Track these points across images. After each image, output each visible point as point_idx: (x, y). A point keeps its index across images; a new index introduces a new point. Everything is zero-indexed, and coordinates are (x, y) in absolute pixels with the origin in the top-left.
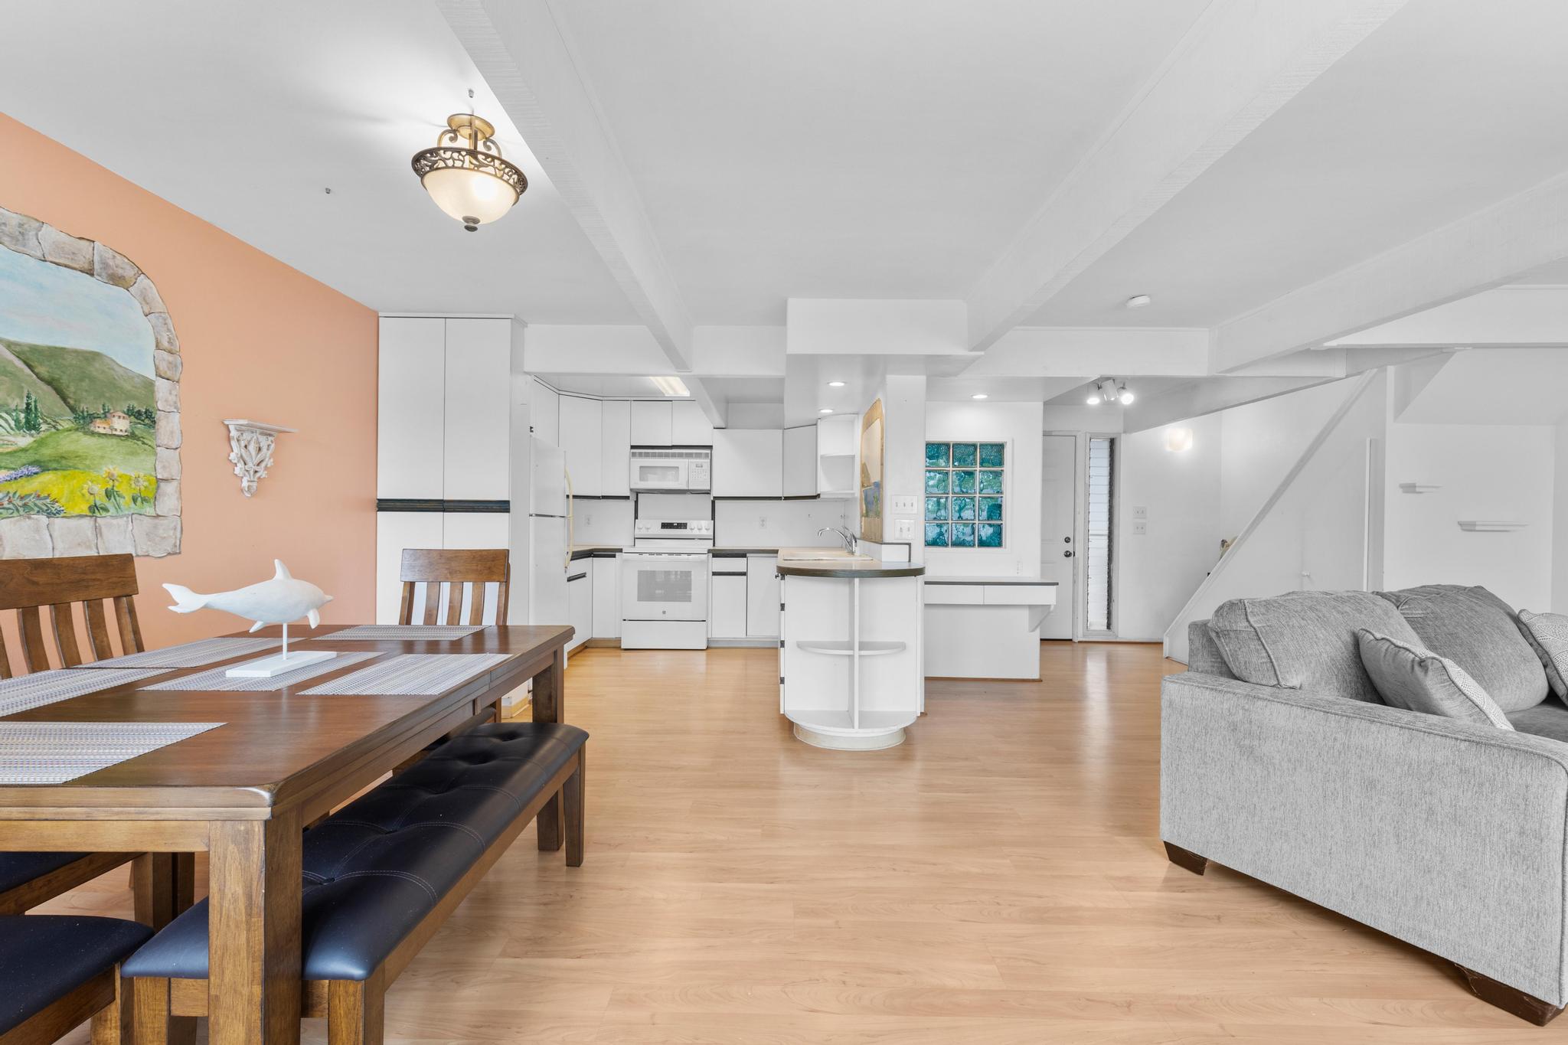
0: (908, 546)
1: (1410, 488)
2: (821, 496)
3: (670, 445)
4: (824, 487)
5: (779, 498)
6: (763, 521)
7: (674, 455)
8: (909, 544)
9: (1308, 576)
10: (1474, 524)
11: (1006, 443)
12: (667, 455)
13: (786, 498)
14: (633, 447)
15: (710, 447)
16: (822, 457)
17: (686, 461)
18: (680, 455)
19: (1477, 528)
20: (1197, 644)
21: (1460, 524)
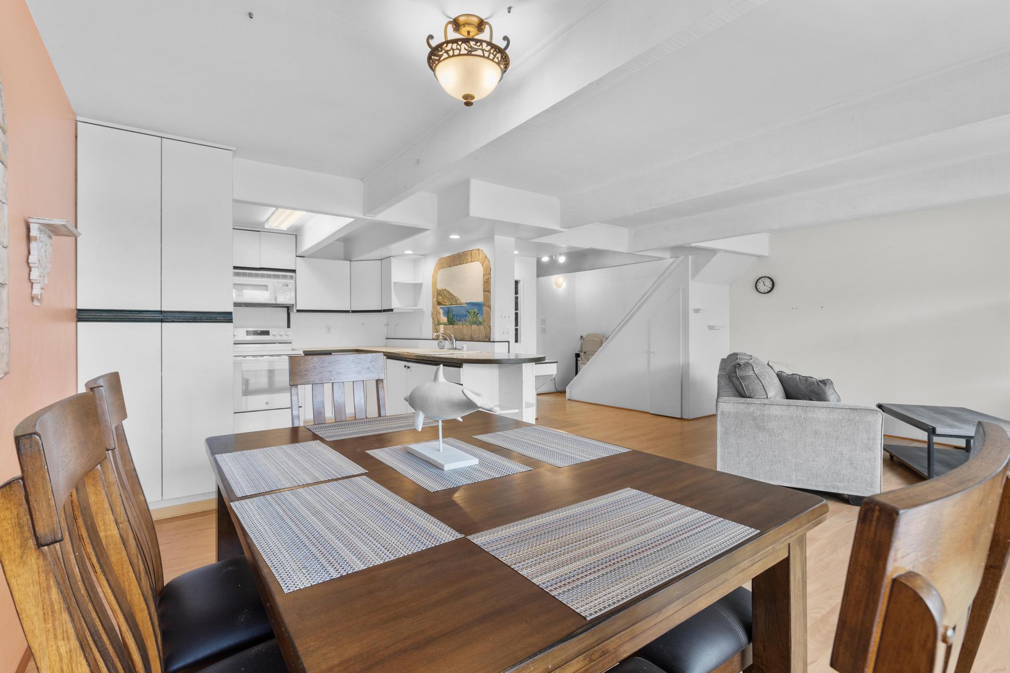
0: (508, 343)
1: (697, 311)
2: (394, 310)
3: (259, 267)
4: (395, 304)
5: (348, 312)
6: (329, 328)
7: (263, 276)
8: (508, 342)
9: (653, 352)
10: (714, 327)
11: (520, 281)
12: (256, 275)
13: (353, 312)
14: (235, 268)
15: (294, 271)
16: (394, 283)
17: (274, 280)
18: (269, 276)
19: (715, 328)
20: (723, 383)
21: (708, 327)
